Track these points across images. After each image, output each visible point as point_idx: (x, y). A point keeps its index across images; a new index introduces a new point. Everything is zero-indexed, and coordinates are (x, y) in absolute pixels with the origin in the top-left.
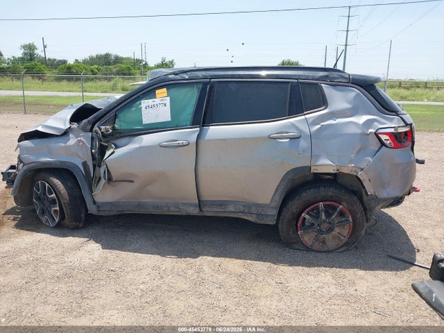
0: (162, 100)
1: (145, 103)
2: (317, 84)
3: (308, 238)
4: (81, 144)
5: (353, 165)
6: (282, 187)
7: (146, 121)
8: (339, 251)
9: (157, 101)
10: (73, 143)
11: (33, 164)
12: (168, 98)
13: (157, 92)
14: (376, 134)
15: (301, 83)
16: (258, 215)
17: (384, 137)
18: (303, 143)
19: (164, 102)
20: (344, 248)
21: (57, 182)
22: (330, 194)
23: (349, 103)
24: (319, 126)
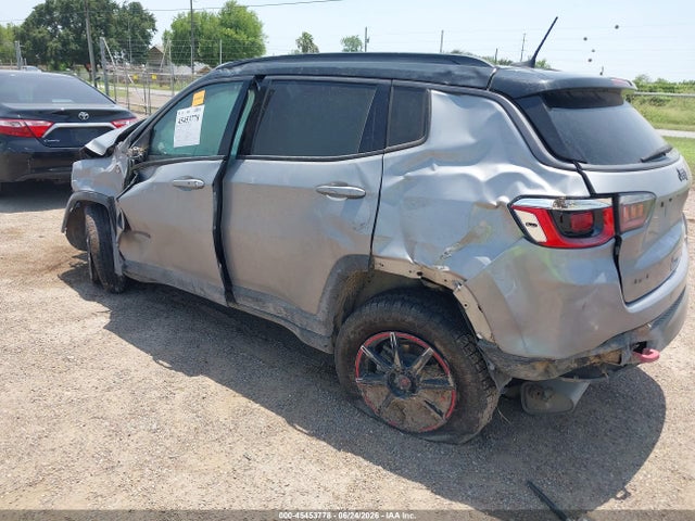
0: (197, 110)
1: (180, 114)
2: (423, 90)
3: (374, 395)
4: (118, 171)
5: (447, 269)
6: (330, 288)
7: (176, 142)
8: (433, 438)
9: (191, 111)
12: (203, 107)
13: (196, 96)
14: (511, 208)
15: (396, 87)
16: (303, 329)
17: (526, 218)
18: (365, 210)
19: (197, 113)
20: (445, 437)
22: (410, 319)
23: (473, 133)
24: (401, 178)
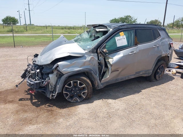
0: (123, 37)
1: (117, 38)
2: (157, 30)
4: (93, 59)
7: (118, 45)
9: (121, 37)
10: (89, 59)
11: (70, 73)
12: (125, 36)
13: (120, 33)
14: (170, 44)
19: (124, 37)
21: (85, 78)
